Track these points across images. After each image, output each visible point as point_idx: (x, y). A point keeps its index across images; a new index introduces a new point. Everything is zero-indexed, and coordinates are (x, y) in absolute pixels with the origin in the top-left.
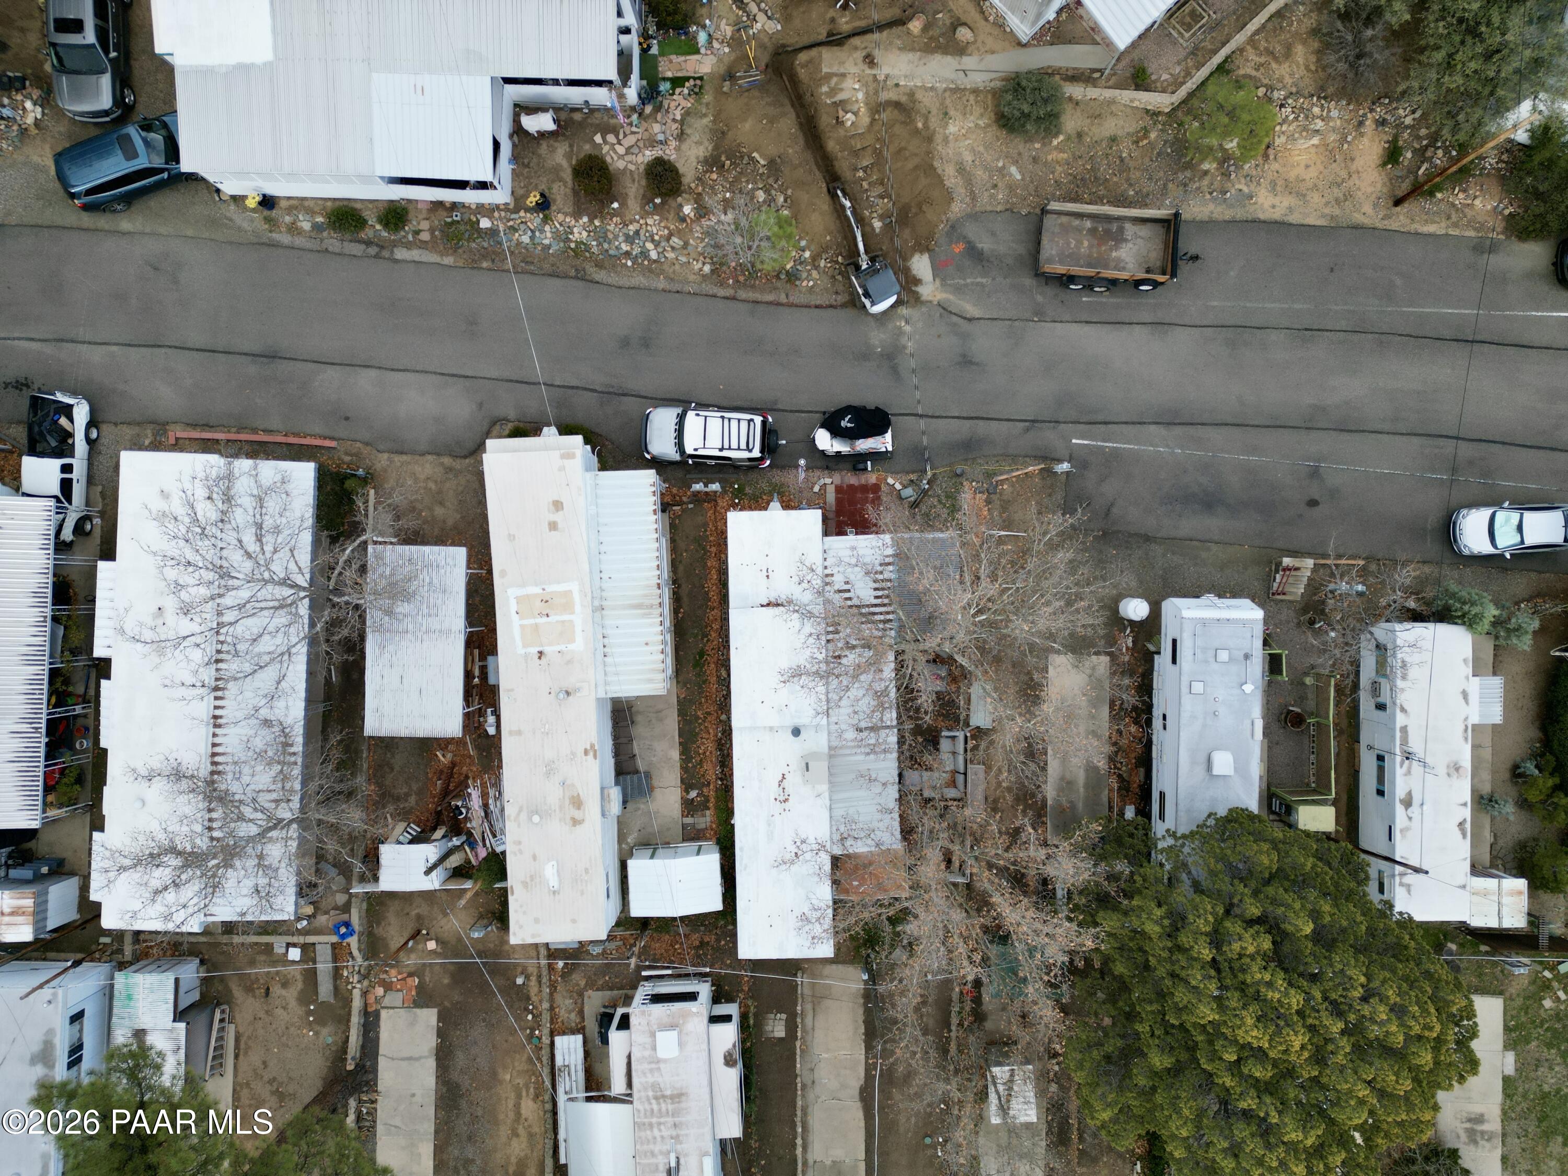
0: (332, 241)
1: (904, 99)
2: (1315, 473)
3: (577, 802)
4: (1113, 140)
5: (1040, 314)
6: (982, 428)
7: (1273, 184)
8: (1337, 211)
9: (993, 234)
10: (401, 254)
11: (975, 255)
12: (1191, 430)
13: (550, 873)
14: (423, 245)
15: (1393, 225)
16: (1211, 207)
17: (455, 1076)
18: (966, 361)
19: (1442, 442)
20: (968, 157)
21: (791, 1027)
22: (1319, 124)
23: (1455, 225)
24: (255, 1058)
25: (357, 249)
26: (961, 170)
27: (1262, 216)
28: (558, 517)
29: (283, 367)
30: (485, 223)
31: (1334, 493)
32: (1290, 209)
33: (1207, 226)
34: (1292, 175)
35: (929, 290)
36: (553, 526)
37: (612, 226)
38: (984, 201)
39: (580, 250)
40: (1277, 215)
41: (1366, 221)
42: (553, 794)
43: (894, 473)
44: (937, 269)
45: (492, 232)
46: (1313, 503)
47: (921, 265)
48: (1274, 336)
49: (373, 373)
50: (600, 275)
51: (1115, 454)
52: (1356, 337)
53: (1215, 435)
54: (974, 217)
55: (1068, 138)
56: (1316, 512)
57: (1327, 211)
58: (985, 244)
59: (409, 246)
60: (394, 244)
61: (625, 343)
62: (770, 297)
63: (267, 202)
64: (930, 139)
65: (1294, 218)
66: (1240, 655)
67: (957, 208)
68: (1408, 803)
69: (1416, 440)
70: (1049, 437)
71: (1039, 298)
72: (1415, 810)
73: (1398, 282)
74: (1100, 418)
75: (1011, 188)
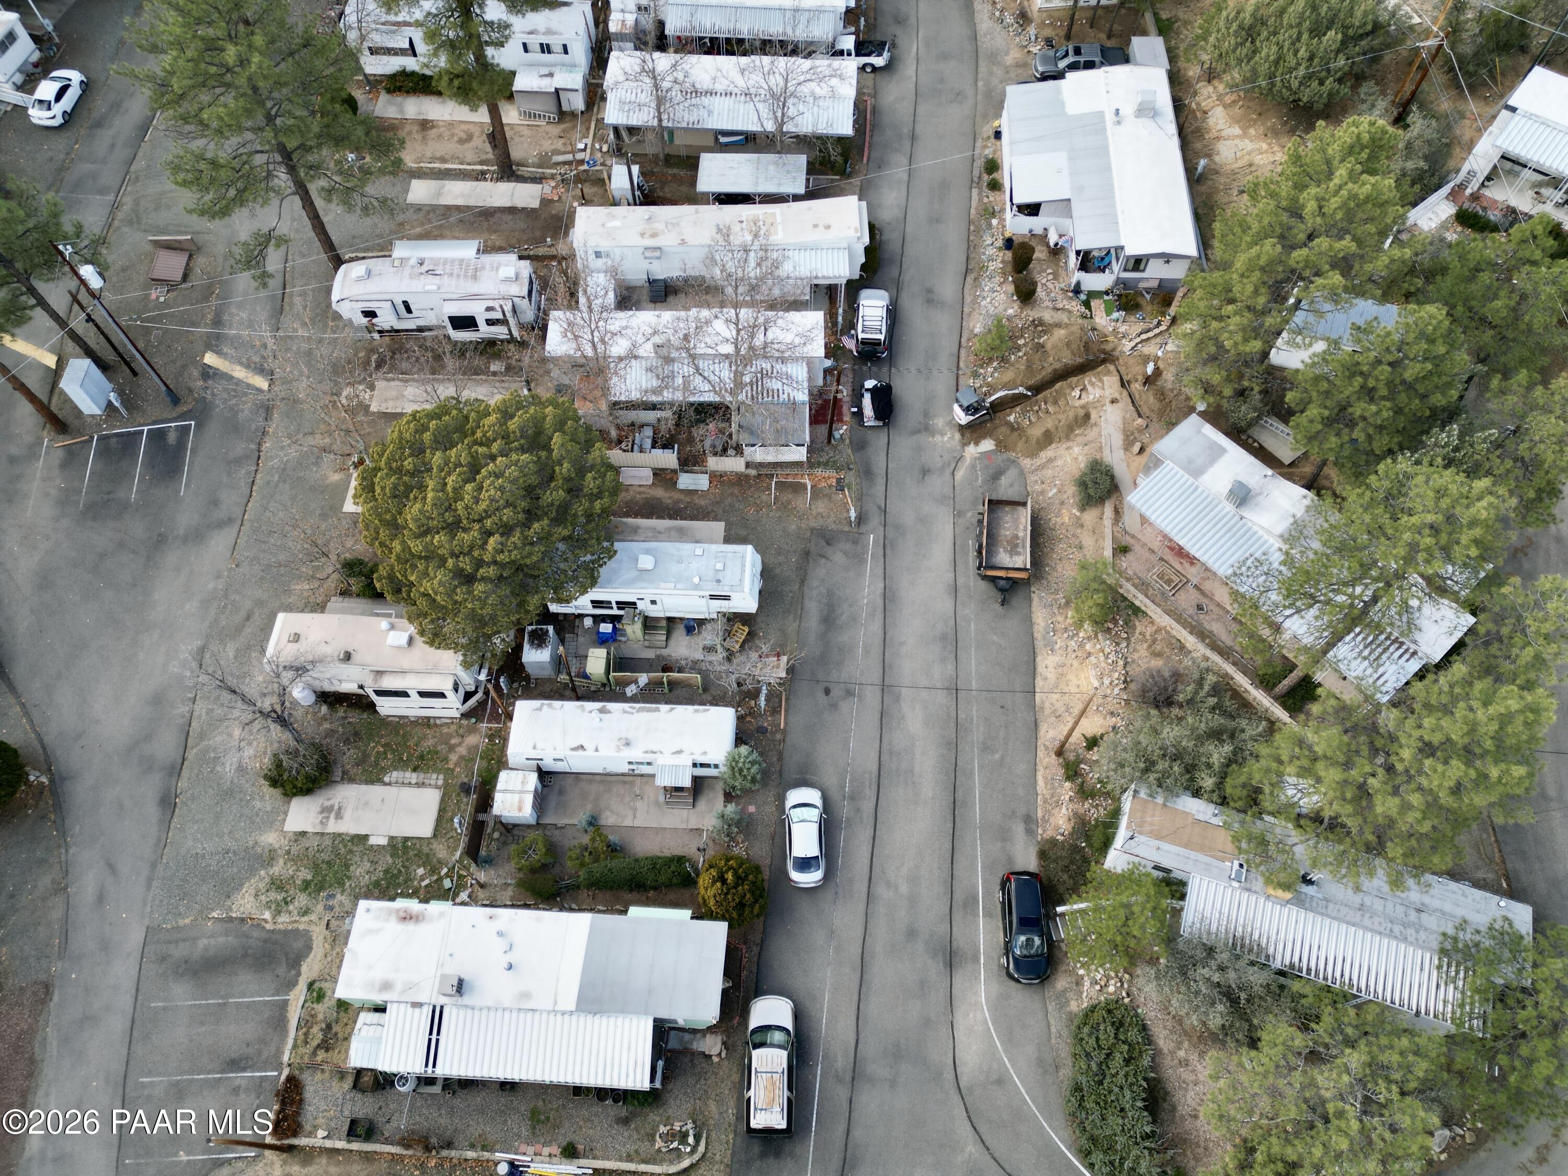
0: (979, 163)
1: (1092, 421)
2: (849, 693)
3: (654, 235)
4: (1080, 547)
5: (958, 514)
6: (881, 481)
7: (1064, 665)
8: (1047, 712)
9: (1011, 485)
10: (975, 192)
11: (997, 475)
12: (880, 610)
13: (616, 223)
14: (980, 200)
15: (1041, 754)
16: (1042, 624)
17: (498, 215)
18: (925, 472)
19: (874, 788)
20: (1059, 463)
21: (494, 374)
22: (1107, 681)
23: (1045, 801)
24: (526, 132)
25: (976, 173)
26: (1050, 460)
27: (1038, 659)
28: (821, 227)
29: (907, 144)
30: (994, 222)
31: (834, 706)
32: (1046, 679)
33: (1028, 621)
34: (1070, 676)
35: (972, 451)
36: (816, 226)
37: (998, 279)
38: (1031, 478)
39: (983, 268)
40: (1040, 669)
41: (1042, 733)
42: (659, 226)
43: (851, 430)
44: (986, 455)
45: (990, 226)
46: (827, 691)
47: (987, 445)
48: (950, 667)
49: (906, 178)
50: (970, 279)
51: (861, 560)
52: (953, 725)
53: (876, 626)
54: (1022, 474)
55: (1078, 518)
56: (820, 694)
57: (1047, 705)
58: (1004, 481)
59: (980, 194)
60: (980, 189)
61: (929, 291)
62: (962, 364)
63: (998, 135)
64: (1068, 438)
65: (1039, 683)
66: (720, 576)
67: (1026, 463)
68: (602, 711)
69: (876, 767)
70: (875, 521)
71: (969, 514)
72: (595, 714)
73: (997, 756)
74: (888, 552)
75: (1042, 492)
